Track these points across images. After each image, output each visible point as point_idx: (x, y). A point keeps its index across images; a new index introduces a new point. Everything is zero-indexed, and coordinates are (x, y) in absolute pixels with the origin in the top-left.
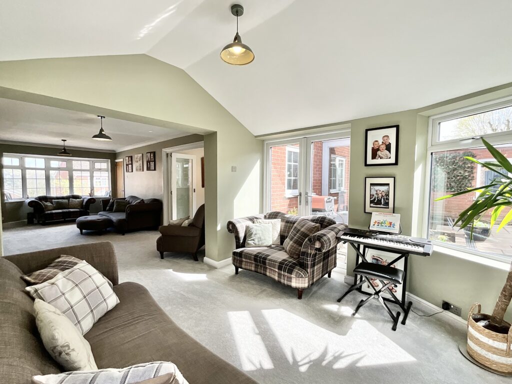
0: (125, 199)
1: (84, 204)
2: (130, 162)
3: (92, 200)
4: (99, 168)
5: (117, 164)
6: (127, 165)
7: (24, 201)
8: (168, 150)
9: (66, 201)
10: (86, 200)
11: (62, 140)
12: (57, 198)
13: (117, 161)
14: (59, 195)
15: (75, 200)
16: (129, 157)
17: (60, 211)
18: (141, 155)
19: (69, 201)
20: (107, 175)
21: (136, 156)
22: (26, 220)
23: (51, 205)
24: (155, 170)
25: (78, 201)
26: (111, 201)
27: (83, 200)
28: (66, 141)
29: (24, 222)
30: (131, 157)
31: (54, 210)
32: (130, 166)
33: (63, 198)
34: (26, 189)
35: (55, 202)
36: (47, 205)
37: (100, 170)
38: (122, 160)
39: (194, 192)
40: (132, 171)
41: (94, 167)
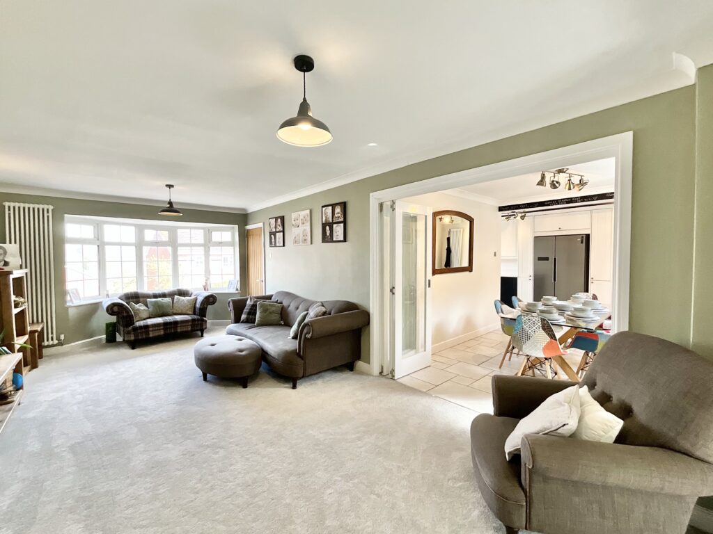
0: (270, 297)
1: (198, 305)
2: (280, 228)
3: (211, 299)
4: (220, 240)
5: (250, 233)
6: (271, 233)
7: (101, 302)
8: (385, 195)
9: (168, 300)
10: (200, 299)
11: (167, 186)
12: (155, 296)
13: (248, 227)
14: (158, 291)
15: (182, 298)
16: (276, 219)
17: (159, 320)
18: (308, 212)
19: (173, 300)
20: (232, 252)
21: (294, 215)
22: (104, 336)
23: (146, 308)
24: (345, 240)
25: (188, 300)
26: (248, 302)
27: (196, 299)
28: (173, 186)
29: (101, 339)
30: (283, 218)
31: (149, 318)
32: (279, 235)
33: (164, 295)
34: (105, 280)
35: (151, 302)
36: (138, 310)
37: (220, 244)
38: (261, 225)
39: (429, 286)
40: (284, 245)
41: (210, 240)
